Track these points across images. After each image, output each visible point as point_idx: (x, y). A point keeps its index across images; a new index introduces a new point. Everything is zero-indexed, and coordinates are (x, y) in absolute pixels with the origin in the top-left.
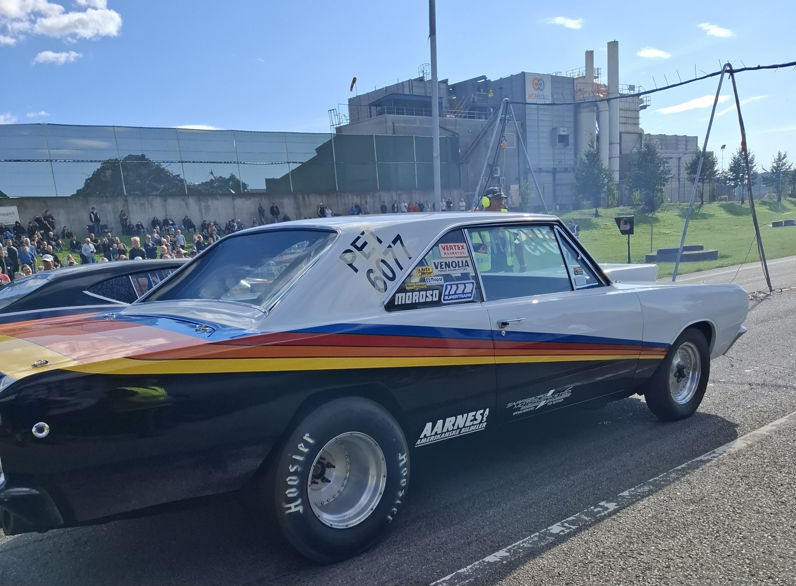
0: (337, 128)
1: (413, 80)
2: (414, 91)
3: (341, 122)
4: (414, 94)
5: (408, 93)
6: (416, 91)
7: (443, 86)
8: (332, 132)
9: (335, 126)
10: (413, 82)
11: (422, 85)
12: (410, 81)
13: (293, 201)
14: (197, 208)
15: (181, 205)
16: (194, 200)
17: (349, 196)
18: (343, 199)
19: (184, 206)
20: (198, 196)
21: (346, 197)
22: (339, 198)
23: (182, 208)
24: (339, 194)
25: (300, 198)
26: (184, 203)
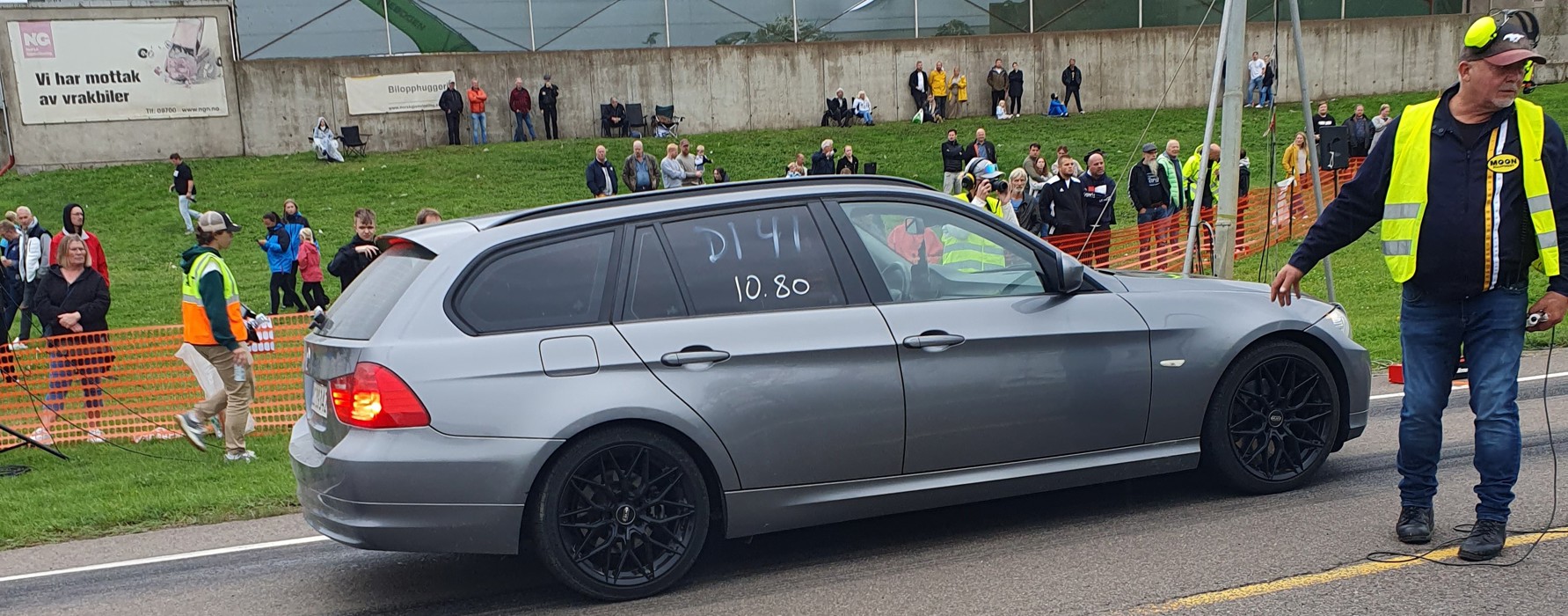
13: (1031, 53)
14: (815, 73)
15: (780, 68)
16: (809, 55)
17: (1167, 38)
18: (1151, 47)
19: (788, 68)
20: (820, 47)
21: (1161, 41)
22: (1142, 44)
23: (783, 73)
24: (1143, 35)
25: (1048, 46)
26: (788, 62)
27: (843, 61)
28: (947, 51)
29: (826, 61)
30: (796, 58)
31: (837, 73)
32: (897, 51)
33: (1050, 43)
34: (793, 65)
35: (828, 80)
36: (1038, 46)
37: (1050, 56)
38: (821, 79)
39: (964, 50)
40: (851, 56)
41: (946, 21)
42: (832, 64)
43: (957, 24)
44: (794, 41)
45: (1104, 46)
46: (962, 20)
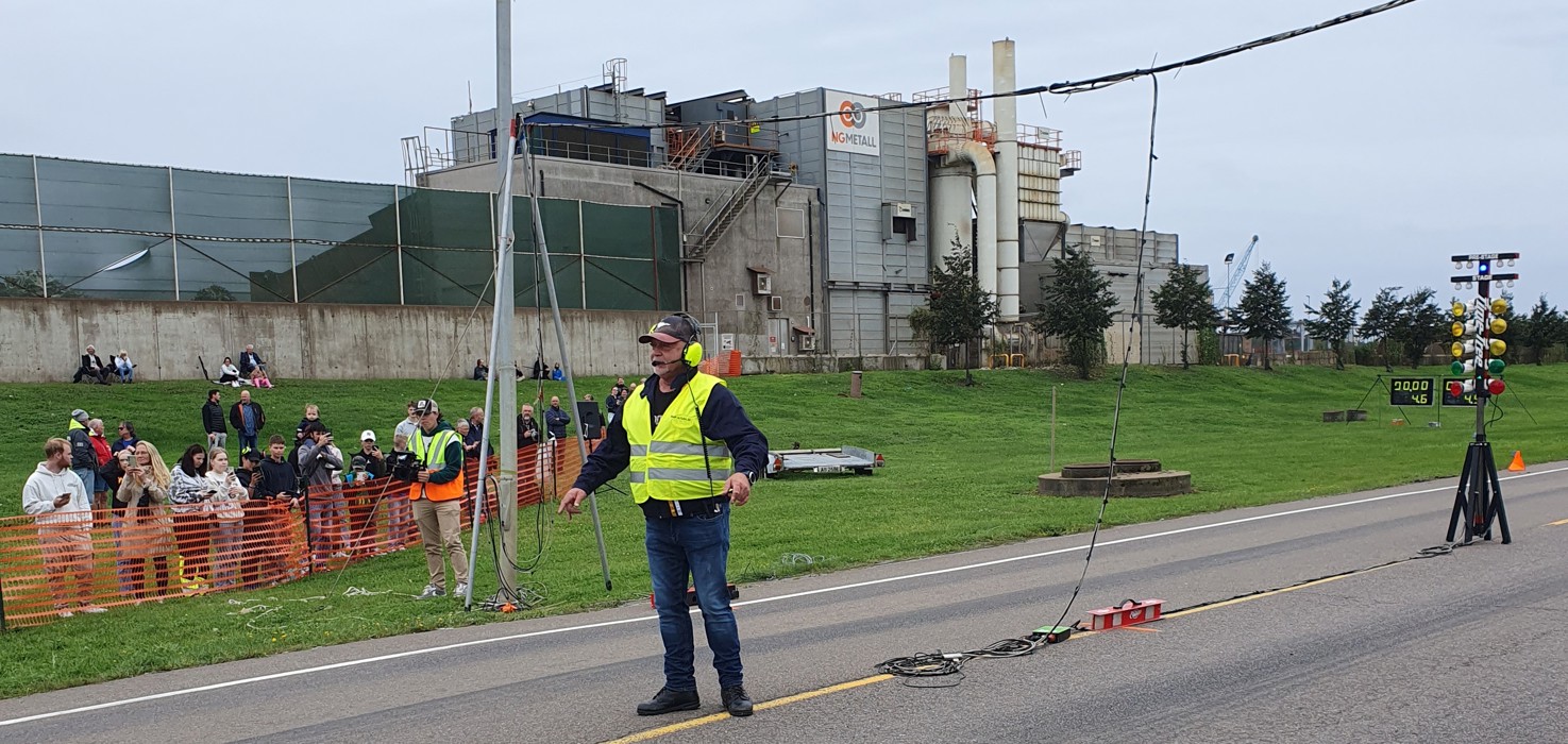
0: (418, 176)
1: (590, 88)
2: (591, 111)
3: (429, 163)
4: (592, 117)
5: (580, 115)
6: (597, 112)
7: (655, 105)
8: (409, 185)
9: (415, 172)
10: (591, 93)
11: (610, 99)
12: (585, 91)
13: (297, 321)
14: (68, 329)
15: (28, 322)
16: (61, 312)
17: (429, 316)
18: (413, 322)
19: (38, 323)
20: (73, 304)
21: (422, 318)
22: (405, 320)
23: (31, 328)
24: (405, 312)
25: (314, 316)
26: (37, 317)
27: (99, 319)
28: (210, 315)
29: (80, 319)
30: (46, 313)
31: (92, 331)
32: (157, 312)
33: (315, 314)
34: (42, 319)
35: (82, 336)
36: (304, 315)
37: (316, 326)
38: (75, 335)
39: (228, 315)
40: (108, 314)
41: (206, 286)
42: (86, 321)
43: (216, 289)
44: (43, 296)
45: (368, 318)
46: (223, 286)
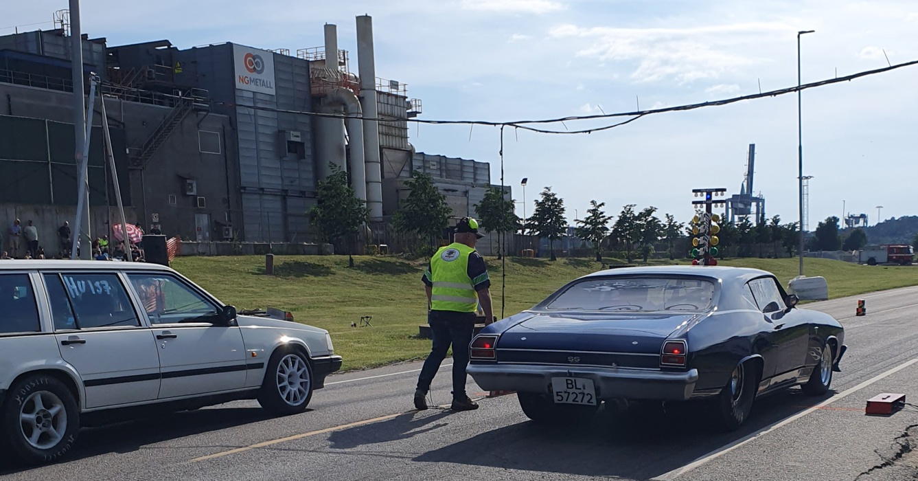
1: (44, 32)
2: (46, 49)
4: (46, 54)
5: (35, 52)
6: (49, 50)
7: (96, 47)
10: (44, 35)
11: (60, 41)
12: (39, 33)
